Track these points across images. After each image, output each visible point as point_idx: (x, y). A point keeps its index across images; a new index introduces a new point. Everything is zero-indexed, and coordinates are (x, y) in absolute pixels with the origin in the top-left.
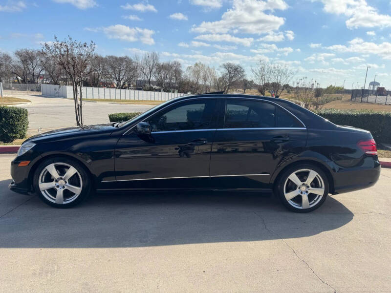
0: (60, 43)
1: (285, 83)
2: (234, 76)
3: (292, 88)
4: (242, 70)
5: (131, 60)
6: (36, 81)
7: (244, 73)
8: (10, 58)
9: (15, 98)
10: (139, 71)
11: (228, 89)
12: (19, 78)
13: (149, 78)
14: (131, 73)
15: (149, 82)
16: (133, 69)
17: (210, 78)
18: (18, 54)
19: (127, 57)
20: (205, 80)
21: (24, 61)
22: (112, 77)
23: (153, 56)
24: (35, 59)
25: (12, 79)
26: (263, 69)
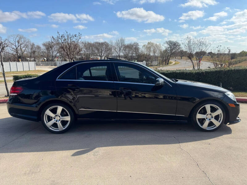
0: (61, 35)
1: (210, 51)
2: (174, 49)
3: (214, 54)
4: (179, 44)
5: (108, 44)
6: (54, 60)
7: (180, 46)
8: (40, 47)
9: (42, 70)
10: (113, 50)
11: (170, 57)
12: (45, 59)
13: (119, 54)
14: (109, 52)
15: (119, 56)
16: (110, 49)
17: (158, 51)
18: (44, 45)
19: (105, 42)
20: (154, 52)
21: (48, 49)
22: (97, 55)
23: (121, 40)
24: (54, 47)
25: (41, 60)
26: (189, 42)
